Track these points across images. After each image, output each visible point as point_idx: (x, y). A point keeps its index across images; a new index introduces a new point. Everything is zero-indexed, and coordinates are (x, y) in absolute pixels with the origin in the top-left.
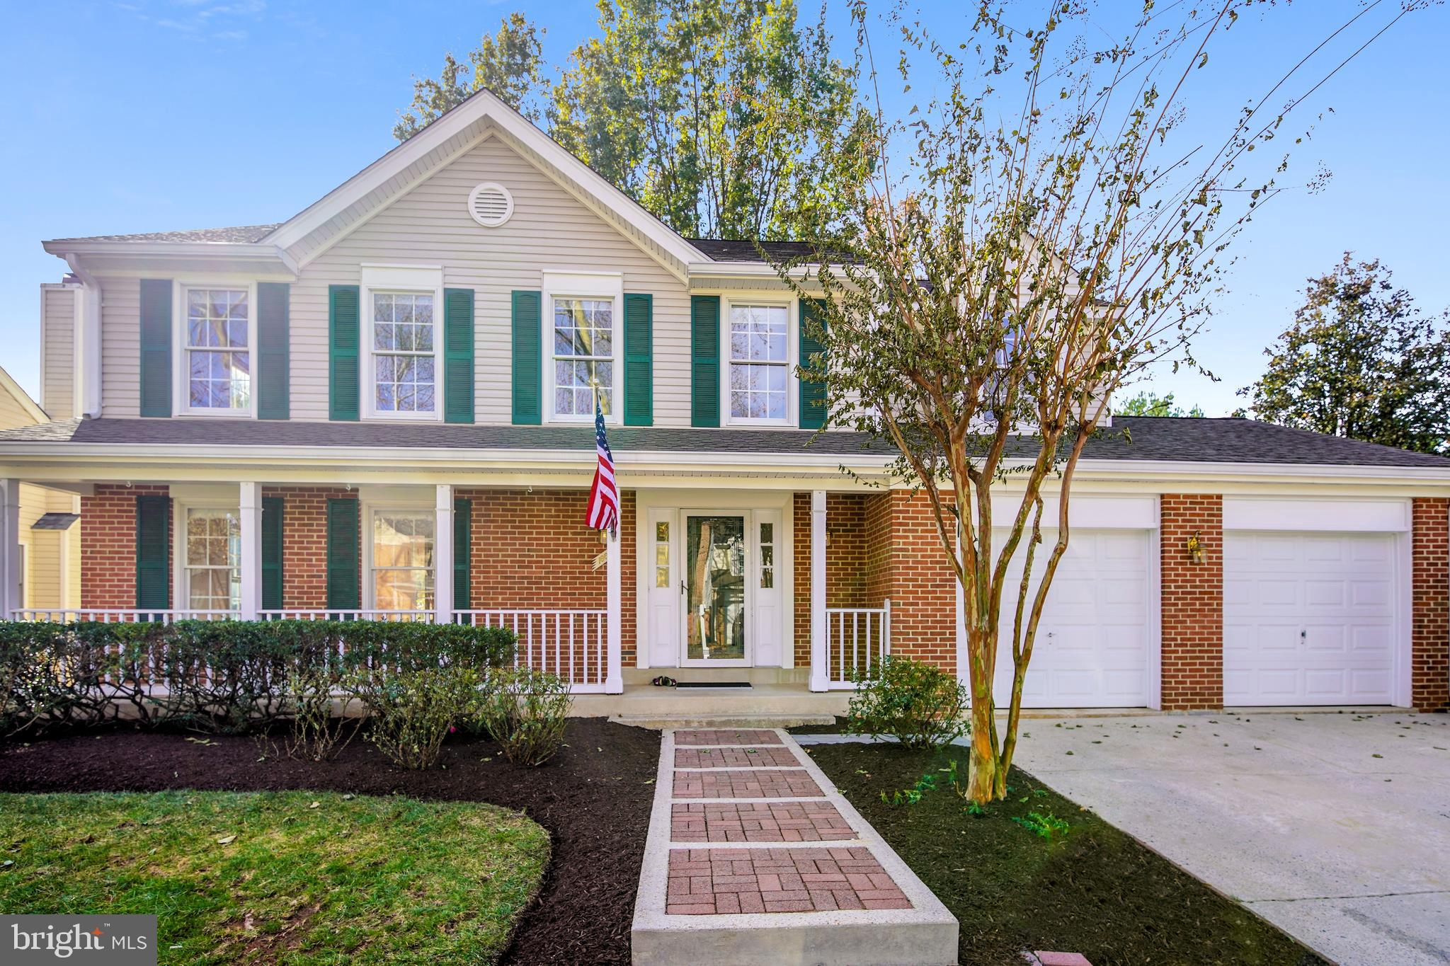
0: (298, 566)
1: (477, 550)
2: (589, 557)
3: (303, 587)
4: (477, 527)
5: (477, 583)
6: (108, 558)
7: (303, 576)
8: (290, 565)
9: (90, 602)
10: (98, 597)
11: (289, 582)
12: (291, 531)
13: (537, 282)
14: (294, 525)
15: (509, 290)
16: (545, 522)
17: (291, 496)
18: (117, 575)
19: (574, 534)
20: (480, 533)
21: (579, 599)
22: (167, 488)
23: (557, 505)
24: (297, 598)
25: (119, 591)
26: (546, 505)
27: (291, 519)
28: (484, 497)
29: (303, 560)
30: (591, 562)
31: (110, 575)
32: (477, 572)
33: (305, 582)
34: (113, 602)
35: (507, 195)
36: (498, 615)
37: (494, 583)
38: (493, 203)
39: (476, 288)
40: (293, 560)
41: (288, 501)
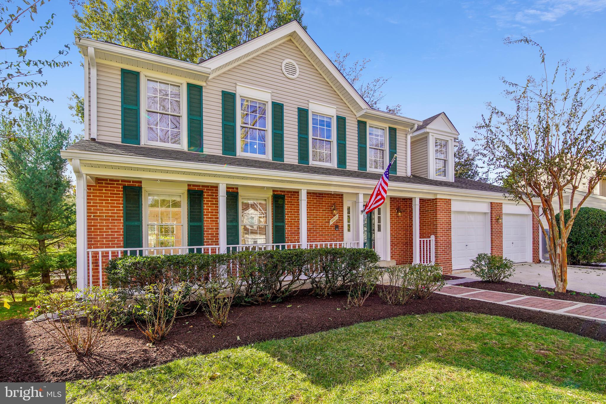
0: (211, 224)
1: (288, 217)
2: (328, 220)
3: (213, 234)
4: (287, 207)
5: (288, 231)
6: (105, 220)
7: (213, 229)
8: (207, 223)
9: (93, 244)
10: (98, 241)
11: (206, 231)
12: (207, 207)
13: (307, 105)
14: (208, 204)
15: (297, 107)
16: (312, 205)
17: (207, 190)
18: (110, 229)
19: (323, 210)
20: (288, 209)
21: (324, 237)
22: (141, 182)
23: (316, 199)
24: (211, 239)
25: (112, 238)
26: (313, 198)
27: (207, 201)
28: (290, 194)
29: (213, 221)
30: (329, 222)
31: (106, 229)
32: (288, 226)
33: (214, 231)
34: (109, 244)
35: (297, 66)
36: (296, 245)
37: (294, 231)
38: (291, 69)
39: (285, 104)
40: (208, 221)
41: (205, 192)
